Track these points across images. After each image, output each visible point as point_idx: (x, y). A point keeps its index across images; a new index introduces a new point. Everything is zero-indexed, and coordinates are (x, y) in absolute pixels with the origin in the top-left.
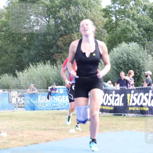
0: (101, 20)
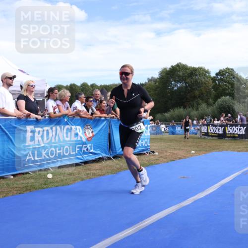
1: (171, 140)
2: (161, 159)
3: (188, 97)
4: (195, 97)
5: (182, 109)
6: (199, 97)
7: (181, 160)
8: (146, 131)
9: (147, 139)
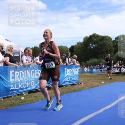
0: (112, 44)
1: (90, 77)
2: (85, 87)
3: (99, 52)
4: (103, 52)
5: (96, 59)
6: (105, 52)
7: (97, 87)
8: (76, 72)
9: (77, 76)
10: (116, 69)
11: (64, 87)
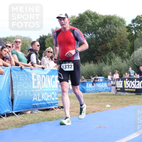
0: (125, 33)
3: (99, 50)
6: (112, 50)
8: (53, 83)
9: (54, 91)
10: (134, 83)
11: (27, 114)
